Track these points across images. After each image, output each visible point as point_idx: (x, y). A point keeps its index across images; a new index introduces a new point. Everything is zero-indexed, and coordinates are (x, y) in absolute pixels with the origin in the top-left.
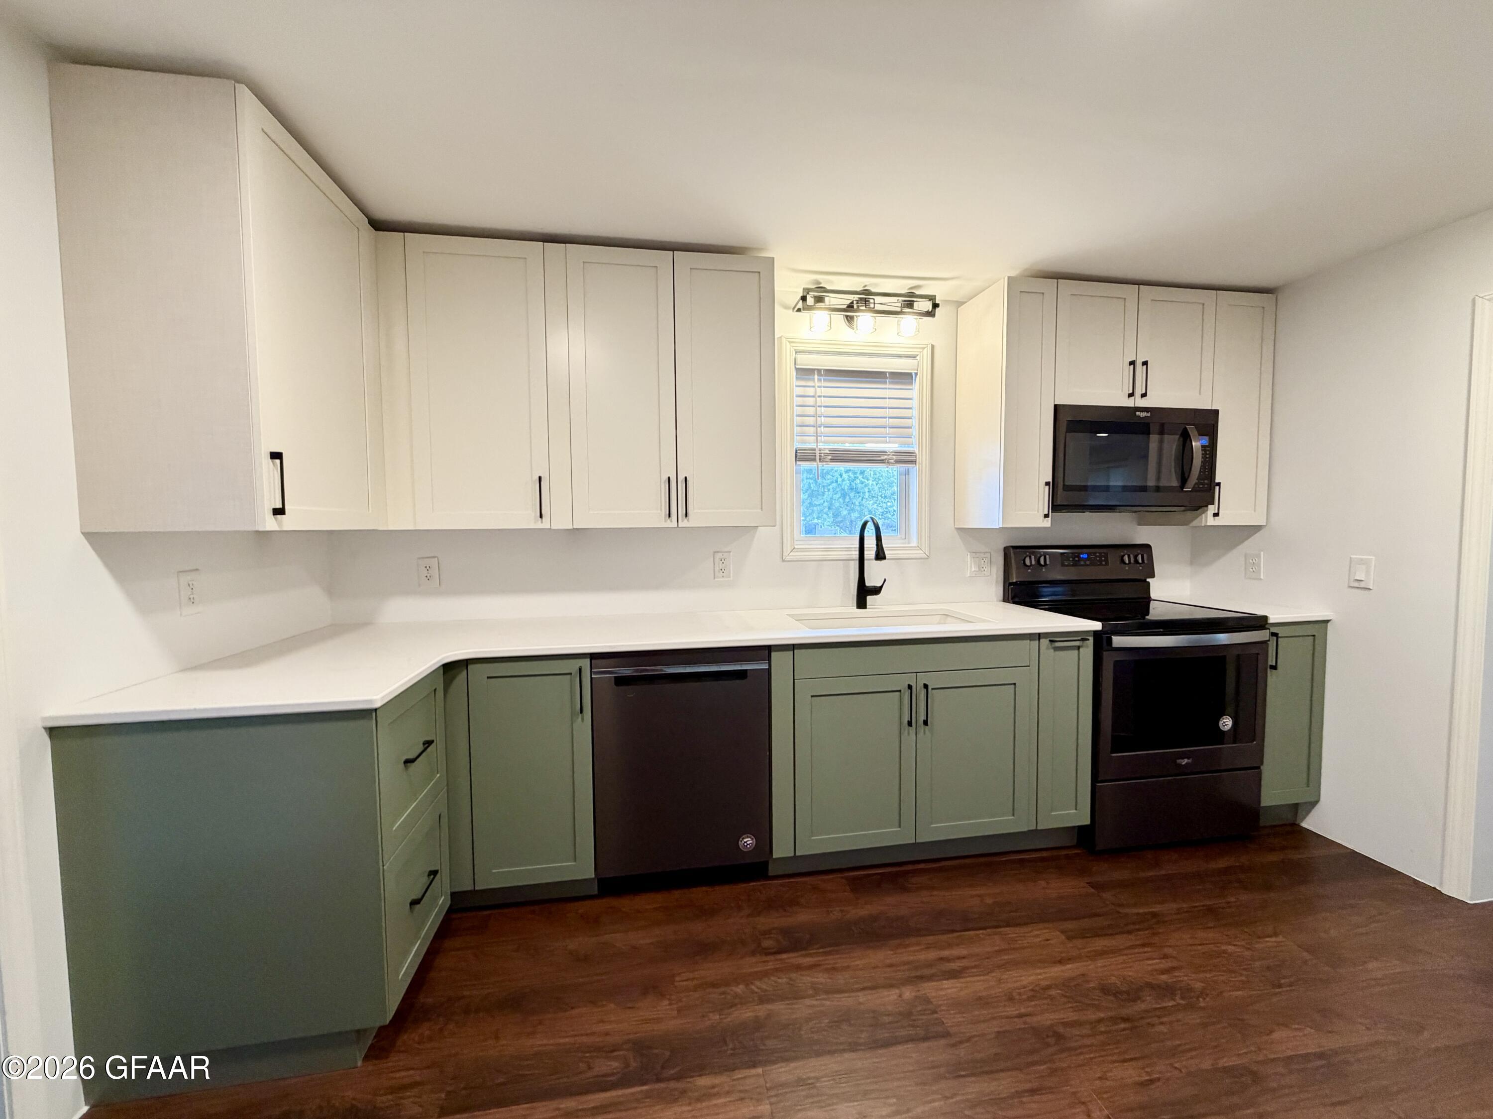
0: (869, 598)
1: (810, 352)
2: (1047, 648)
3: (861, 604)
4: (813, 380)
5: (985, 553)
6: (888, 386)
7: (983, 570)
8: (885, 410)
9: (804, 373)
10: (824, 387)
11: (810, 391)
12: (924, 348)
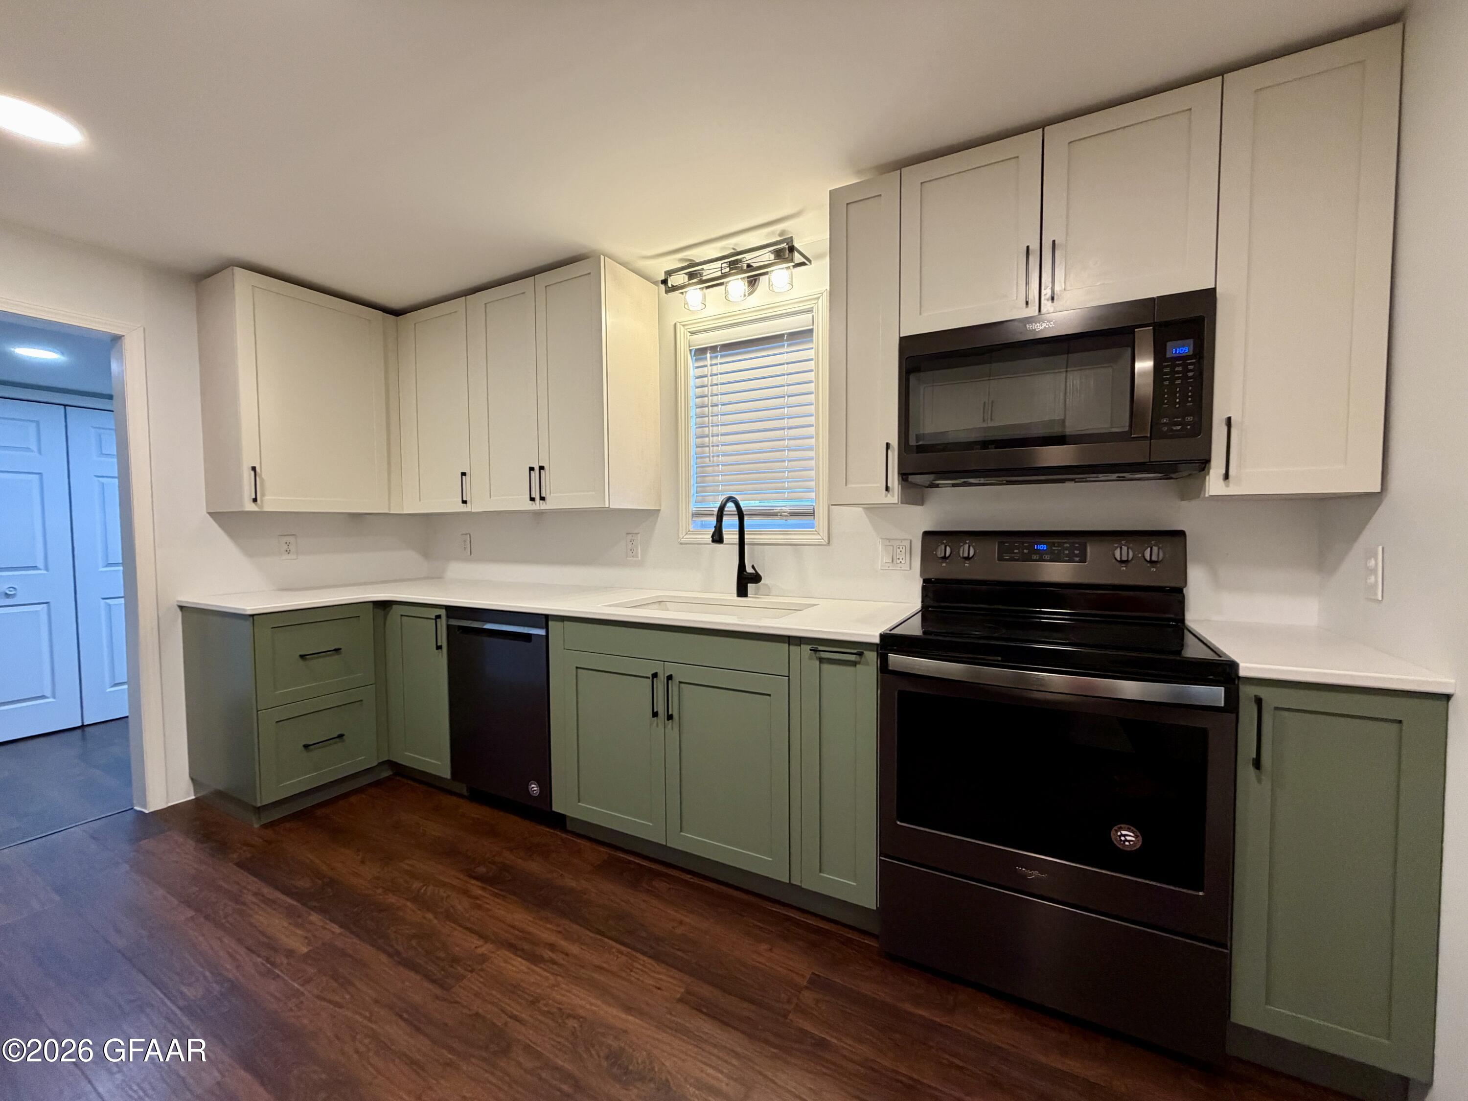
0: (751, 587)
1: (706, 331)
2: (810, 658)
3: (742, 591)
4: (706, 358)
5: (902, 540)
6: (785, 349)
7: (898, 561)
8: (783, 377)
9: (700, 353)
10: (721, 364)
11: (705, 371)
12: (818, 298)
